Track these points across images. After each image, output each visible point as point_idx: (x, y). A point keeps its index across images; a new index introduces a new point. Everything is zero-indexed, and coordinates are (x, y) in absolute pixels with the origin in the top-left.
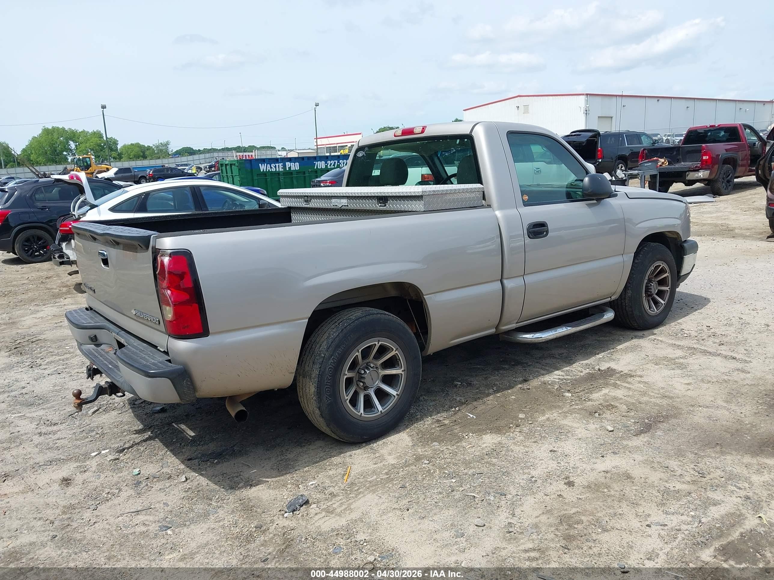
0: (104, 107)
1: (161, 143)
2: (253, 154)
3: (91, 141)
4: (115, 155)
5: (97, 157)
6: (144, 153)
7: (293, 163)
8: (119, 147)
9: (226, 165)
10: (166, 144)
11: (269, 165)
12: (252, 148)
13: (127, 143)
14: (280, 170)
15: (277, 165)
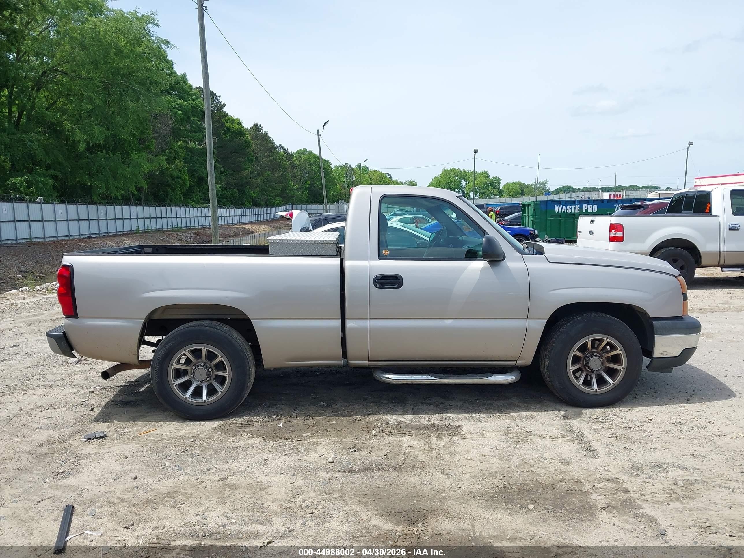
0: (476, 152)
1: (540, 182)
2: (621, 193)
3: (479, 180)
4: (496, 192)
5: (481, 194)
6: (522, 190)
7: (591, 206)
8: (502, 185)
9: (526, 205)
10: (544, 183)
11: (564, 207)
12: (619, 188)
13: (509, 182)
14: (576, 212)
15: (573, 207)
